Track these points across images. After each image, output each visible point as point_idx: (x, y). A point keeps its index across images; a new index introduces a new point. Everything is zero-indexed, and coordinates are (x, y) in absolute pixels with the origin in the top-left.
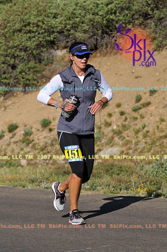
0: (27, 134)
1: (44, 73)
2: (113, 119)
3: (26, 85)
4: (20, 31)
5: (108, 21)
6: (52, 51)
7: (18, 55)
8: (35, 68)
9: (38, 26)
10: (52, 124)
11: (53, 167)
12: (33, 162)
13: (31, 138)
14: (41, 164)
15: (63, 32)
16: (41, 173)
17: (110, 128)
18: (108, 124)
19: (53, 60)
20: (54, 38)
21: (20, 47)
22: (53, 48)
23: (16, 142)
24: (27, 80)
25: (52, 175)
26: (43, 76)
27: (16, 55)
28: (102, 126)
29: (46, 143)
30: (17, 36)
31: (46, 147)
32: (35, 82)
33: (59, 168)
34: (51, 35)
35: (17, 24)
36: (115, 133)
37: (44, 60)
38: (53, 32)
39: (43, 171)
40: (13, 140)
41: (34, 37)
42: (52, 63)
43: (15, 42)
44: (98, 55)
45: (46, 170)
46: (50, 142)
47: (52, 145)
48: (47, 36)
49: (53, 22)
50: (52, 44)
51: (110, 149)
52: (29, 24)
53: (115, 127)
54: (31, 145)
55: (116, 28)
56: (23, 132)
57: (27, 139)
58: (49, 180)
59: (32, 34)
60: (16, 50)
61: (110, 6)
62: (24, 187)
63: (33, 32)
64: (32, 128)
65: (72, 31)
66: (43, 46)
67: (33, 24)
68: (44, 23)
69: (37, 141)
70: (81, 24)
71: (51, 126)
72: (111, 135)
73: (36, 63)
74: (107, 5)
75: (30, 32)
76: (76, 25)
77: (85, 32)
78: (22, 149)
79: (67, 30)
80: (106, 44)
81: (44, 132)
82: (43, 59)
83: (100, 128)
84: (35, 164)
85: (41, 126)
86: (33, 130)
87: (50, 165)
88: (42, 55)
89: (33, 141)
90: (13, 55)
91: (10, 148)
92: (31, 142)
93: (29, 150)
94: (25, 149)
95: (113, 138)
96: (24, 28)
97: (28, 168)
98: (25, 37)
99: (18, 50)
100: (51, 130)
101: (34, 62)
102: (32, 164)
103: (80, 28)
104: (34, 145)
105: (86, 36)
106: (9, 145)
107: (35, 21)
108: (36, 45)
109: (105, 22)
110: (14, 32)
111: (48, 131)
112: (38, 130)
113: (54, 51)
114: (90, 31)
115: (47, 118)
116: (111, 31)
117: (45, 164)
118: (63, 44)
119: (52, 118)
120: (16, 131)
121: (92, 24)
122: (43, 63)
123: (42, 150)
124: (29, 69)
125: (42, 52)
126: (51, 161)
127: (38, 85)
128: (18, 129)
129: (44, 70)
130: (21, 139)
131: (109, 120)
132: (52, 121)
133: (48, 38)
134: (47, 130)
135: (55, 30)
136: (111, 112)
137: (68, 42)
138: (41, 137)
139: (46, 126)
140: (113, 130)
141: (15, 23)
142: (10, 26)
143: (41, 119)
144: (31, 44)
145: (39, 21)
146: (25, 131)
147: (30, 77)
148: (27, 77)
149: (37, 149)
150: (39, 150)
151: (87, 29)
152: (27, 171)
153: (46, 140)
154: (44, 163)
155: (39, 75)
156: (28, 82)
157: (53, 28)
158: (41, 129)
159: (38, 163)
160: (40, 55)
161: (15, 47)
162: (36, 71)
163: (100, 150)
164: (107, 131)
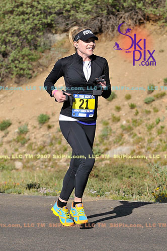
0: (22, 132)
1: (40, 61)
2: (123, 113)
3: (20, 76)
4: (12, 12)
6: (50, 35)
7: (9, 41)
8: (29, 55)
9: (32, 6)
10: (50, 120)
11: (52, 169)
12: (29, 165)
13: (27, 136)
14: (39, 167)
15: (62, 13)
16: (39, 177)
17: (119, 124)
18: (117, 120)
19: (51, 46)
20: (52, 20)
21: (12, 31)
22: (50, 32)
23: (9, 142)
24: (21, 69)
25: (52, 179)
26: (40, 65)
27: (7, 41)
28: (110, 121)
29: (45, 142)
30: (8, 19)
31: (44, 147)
32: (31, 72)
33: (60, 171)
34: (48, 17)
35: (8, 4)
36: (124, 130)
37: (40, 46)
38: (50, 13)
39: (41, 174)
40: (5, 139)
41: (28, 19)
42: (50, 49)
43: (6, 25)
44: (104, 39)
45: (45, 173)
46: (48, 141)
47: (51, 144)
48: (44, 18)
49: (50, 1)
50: (49, 27)
51: (119, 149)
52: (22, 4)
53: (124, 123)
54: (26, 145)
55: (123, 8)
56: (17, 130)
57: (22, 138)
58: (49, 185)
59: (26, 15)
60: (7, 35)
62: (20, 194)
63: (27, 14)
64: (27, 125)
65: (72, 12)
66: (39, 30)
67: (27, 4)
68: (39, 3)
69: (33, 140)
70: (82, 4)
71: (50, 123)
72: (119, 131)
73: (31, 50)
75: (23, 13)
76: (77, 5)
77: (88, 12)
78: (16, 150)
79: (67, 11)
80: (113, 26)
81: (41, 130)
82: (39, 44)
83: (107, 124)
84: (32, 166)
85: (38, 123)
86: (29, 127)
87: (49, 168)
88: (37, 41)
89: (29, 140)
90: (4, 40)
92: (26, 142)
93: (24, 151)
94: (20, 150)
95: (122, 135)
96: (16, 9)
97: (24, 171)
98: (17, 19)
99: (10, 35)
100: (49, 127)
101: (28, 48)
102: (29, 167)
103: (81, 8)
104: (31, 145)
105: (89, 17)
107: (29, 1)
108: (31, 28)
109: (110, 1)
110: (4, 14)
111: (46, 128)
112: (35, 127)
113: (52, 35)
114: (93, 11)
115: (45, 114)
117: (44, 167)
118: (62, 27)
119: (51, 114)
120: (9, 129)
121: (96, 4)
122: (40, 49)
123: (40, 150)
124: (23, 56)
125: (38, 36)
126: (51, 163)
127: (34, 75)
128: (11, 127)
129: (40, 58)
130: (15, 137)
131: (117, 115)
132: (51, 116)
133: (45, 21)
135: (52, 11)
136: (120, 105)
137: (67, 24)
138: (38, 136)
139: (44, 123)
140: (122, 126)
141: (6, 4)
143: (38, 114)
144: (25, 28)
146: (19, 128)
147: (24, 66)
148: (21, 66)
149: (34, 150)
150: (36, 151)
151: (90, 10)
152: (22, 175)
153: (45, 139)
154: (42, 165)
155: (34, 64)
156: (22, 72)
157: (50, 9)
158: (38, 126)
159: (35, 166)
160: (35, 40)
161: (6, 31)
162: (31, 59)
163: (107, 150)
164: (115, 127)
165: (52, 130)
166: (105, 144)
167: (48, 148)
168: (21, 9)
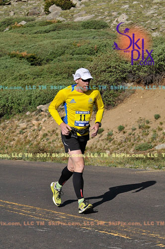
0: (110, 135)
1: (119, 97)
2: (164, 125)
3: (109, 105)
4: (105, 71)
5: (159, 65)
6: (124, 83)
8: (114, 94)
9: (116, 68)
13: (112, 137)
15: (132, 72)
17: (162, 132)
18: (160, 129)
20: (126, 76)
21: (105, 81)
22: (125, 82)
23: (103, 140)
24: (109, 101)
26: (119, 99)
28: (157, 130)
29: (122, 141)
31: (121, 143)
32: (114, 103)
34: (124, 74)
38: (125, 72)
40: (101, 139)
41: (113, 75)
42: (124, 91)
46: (124, 140)
47: (125, 142)
49: (125, 66)
50: (124, 80)
51: (162, 145)
52: (110, 67)
54: (112, 142)
56: (107, 134)
57: (110, 138)
60: (102, 83)
61: (160, 56)
62: (116, 167)
63: (113, 72)
65: (137, 72)
66: (119, 81)
67: (113, 67)
68: (119, 67)
69: (115, 139)
71: (125, 130)
72: (162, 136)
74: (159, 56)
75: (111, 72)
77: (145, 72)
78: (107, 144)
79: (134, 71)
80: (158, 79)
81: (120, 134)
83: (156, 131)
85: (118, 130)
86: (113, 132)
91: (99, 144)
92: (112, 140)
93: (111, 145)
95: (163, 138)
96: (107, 69)
98: (108, 75)
99: (104, 83)
100: (124, 133)
104: (114, 142)
105: (146, 74)
106: (98, 141)
107: (114, 65)
108: (115, 80)
109: (157, 66)
110: (101, 72)
114: (148, 71)
115: (122, 125)
116: (161, 71)
118: (131, 80)
119: (125, 125)
120: (102, 133)
121: (150, 67)
123: (119, 145)
124: (110, 94)
127: (116, 104)
128: (104, 132)
129: (119, 95)
130: (106, 138)
131: (161, 127)
132: (125, 127)
133: (122, 76)
134: (122, 132)
136: (162, 122)
137: (134, 78)
138: (118, 137)
139: (121, 130)
141: (102, 66)
142: (98, 68)
143: (118, 125)
144: (111, 79)
145: (116, 65)
146: (108, 133)
147: (111, 100)
148: (109, 100)
150: (117, 145)
151: (146, 70)
153: (122, 139)
155: (116, 98)
156: (109, 103)
157: (125, 70)
158: (118, 132)
161: (101, 81)
162: (114, 96)
163: (156, 145)
164: (160, 133)
165: (125, 134)
166: (154, 142)
167: (124, 144)
168: (110, 69)
